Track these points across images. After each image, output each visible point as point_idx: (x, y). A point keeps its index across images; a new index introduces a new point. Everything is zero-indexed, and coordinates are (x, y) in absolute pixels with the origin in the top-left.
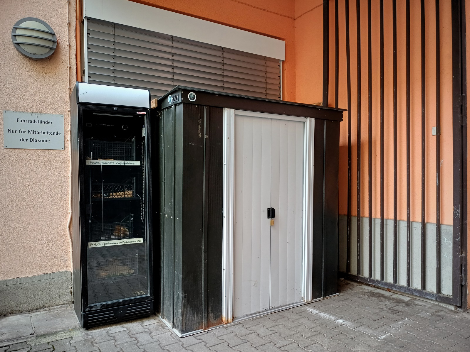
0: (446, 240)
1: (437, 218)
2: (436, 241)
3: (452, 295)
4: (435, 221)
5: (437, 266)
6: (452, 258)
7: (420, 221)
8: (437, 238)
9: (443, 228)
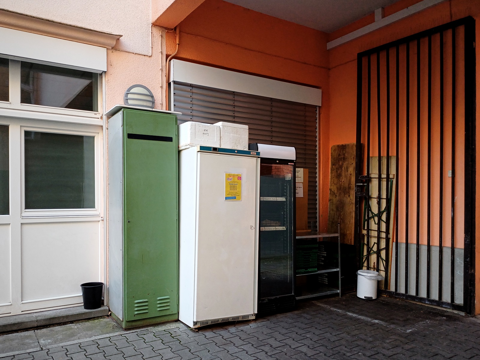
0: (459, 261)
1: (452, 243)
2: (451, 261)
3: (463, 303)
4: (450, 245)
5: (451, 281)
6: (463, 274)
7: (438, 245)
8: (451, 259)
9: (456, 251)
